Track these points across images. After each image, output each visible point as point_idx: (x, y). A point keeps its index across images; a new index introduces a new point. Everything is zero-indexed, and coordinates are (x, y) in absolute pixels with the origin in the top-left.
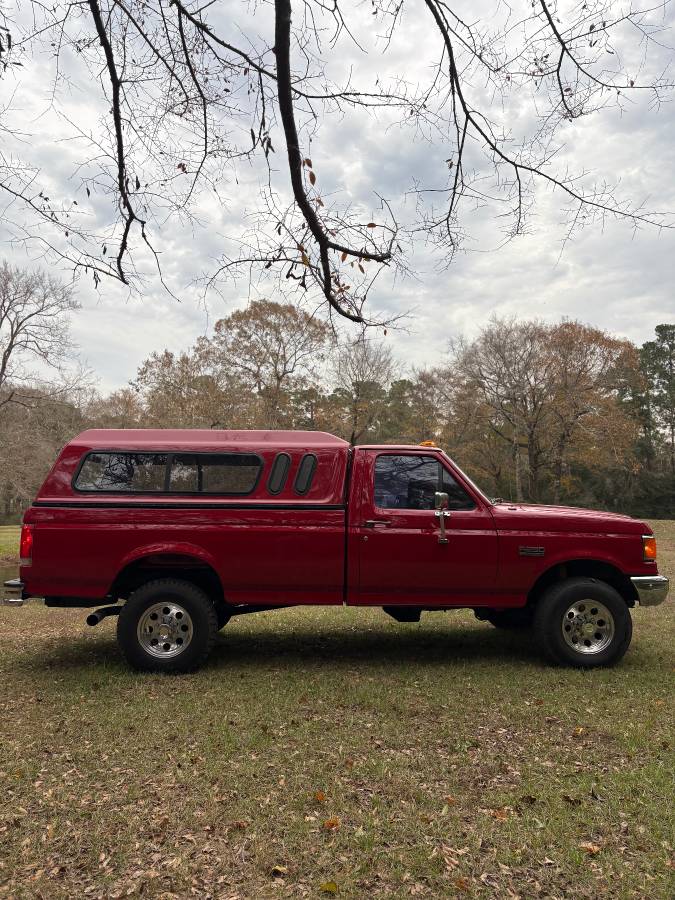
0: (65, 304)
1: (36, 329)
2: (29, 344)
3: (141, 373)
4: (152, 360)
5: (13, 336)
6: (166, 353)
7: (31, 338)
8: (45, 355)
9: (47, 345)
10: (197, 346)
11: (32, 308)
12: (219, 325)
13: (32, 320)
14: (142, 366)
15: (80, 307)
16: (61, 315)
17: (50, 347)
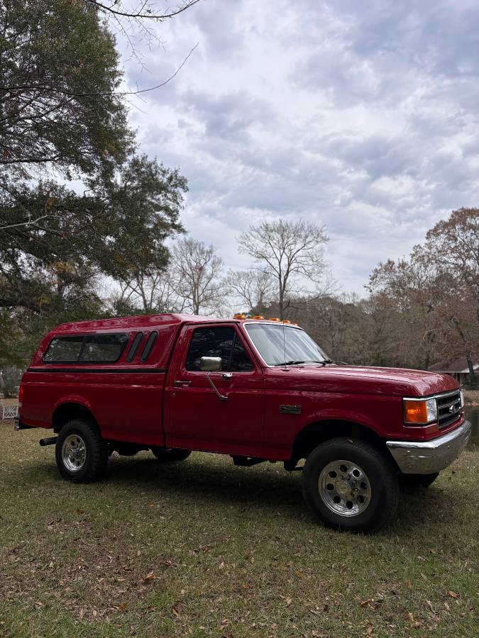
0: (319, 239)
1: (303, 259)
2: (299, 269)
3: (372, 279)
4: (379, 268)
5: (289, 265)
6: (389, 261)
7: (301, 265)
8: (309, 276)
9: (310, 268)
10: (414, 252)
11: (299, 246)
12: (428, 234)
13: (300, 253)
14: (372, 274)
15: (328, 239)
16: (317, 247)
17: (313, 269)
